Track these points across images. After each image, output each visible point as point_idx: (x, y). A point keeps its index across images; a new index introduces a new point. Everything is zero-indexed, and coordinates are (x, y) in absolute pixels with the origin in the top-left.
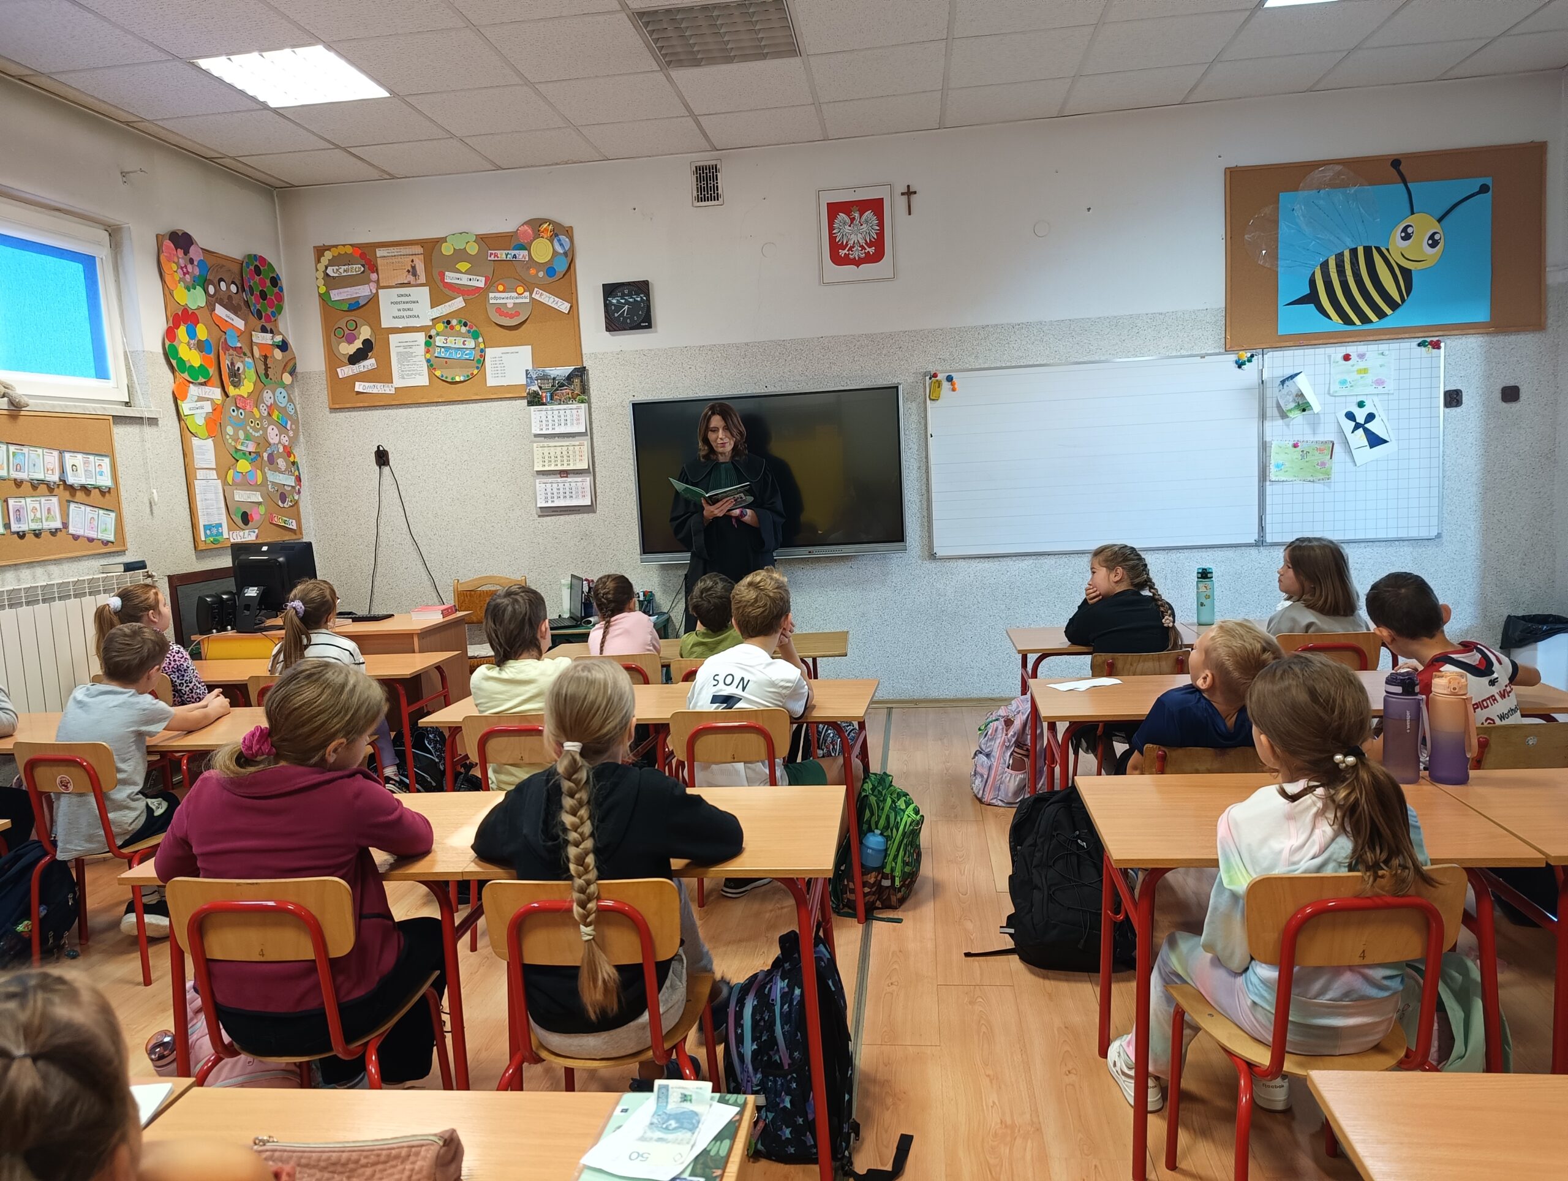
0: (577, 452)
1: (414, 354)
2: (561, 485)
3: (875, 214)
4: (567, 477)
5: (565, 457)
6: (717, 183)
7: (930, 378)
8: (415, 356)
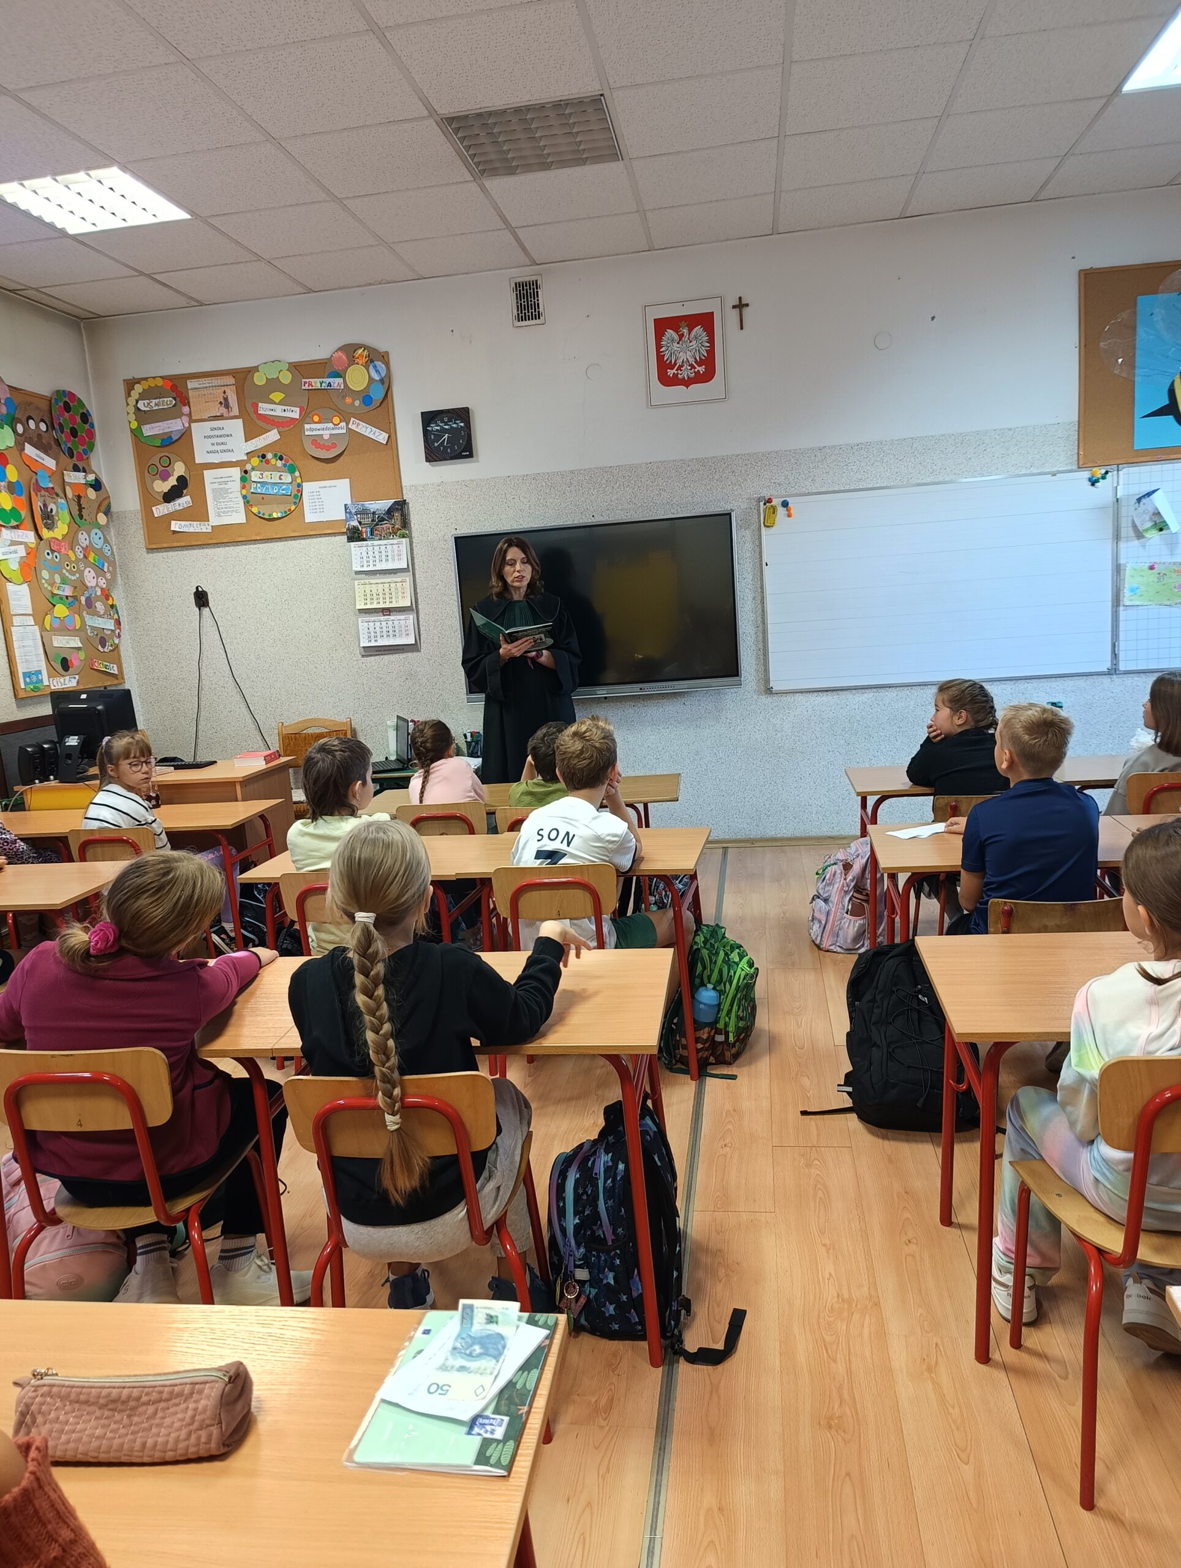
0: (400, 589)
1: (230, 491)
2: (384, 624)
3: (705, 330)
4: (390, 615)
5: (387, 594)
6: (538, 300)
7: (765, 504)
8: (231, 493)
